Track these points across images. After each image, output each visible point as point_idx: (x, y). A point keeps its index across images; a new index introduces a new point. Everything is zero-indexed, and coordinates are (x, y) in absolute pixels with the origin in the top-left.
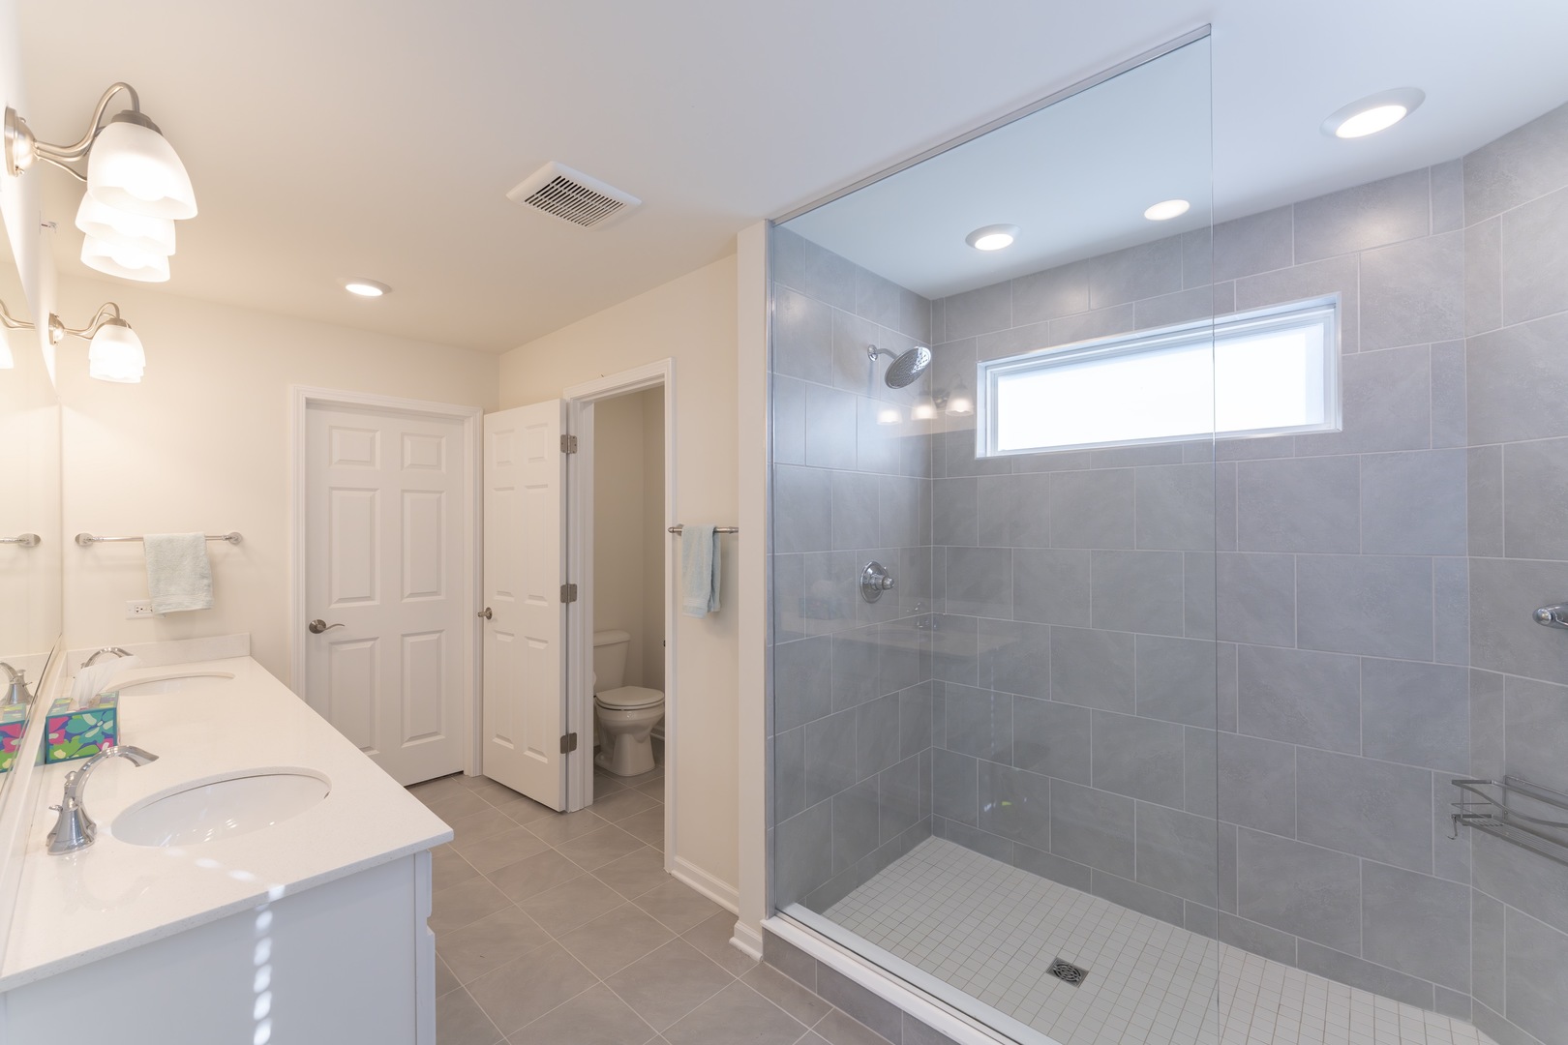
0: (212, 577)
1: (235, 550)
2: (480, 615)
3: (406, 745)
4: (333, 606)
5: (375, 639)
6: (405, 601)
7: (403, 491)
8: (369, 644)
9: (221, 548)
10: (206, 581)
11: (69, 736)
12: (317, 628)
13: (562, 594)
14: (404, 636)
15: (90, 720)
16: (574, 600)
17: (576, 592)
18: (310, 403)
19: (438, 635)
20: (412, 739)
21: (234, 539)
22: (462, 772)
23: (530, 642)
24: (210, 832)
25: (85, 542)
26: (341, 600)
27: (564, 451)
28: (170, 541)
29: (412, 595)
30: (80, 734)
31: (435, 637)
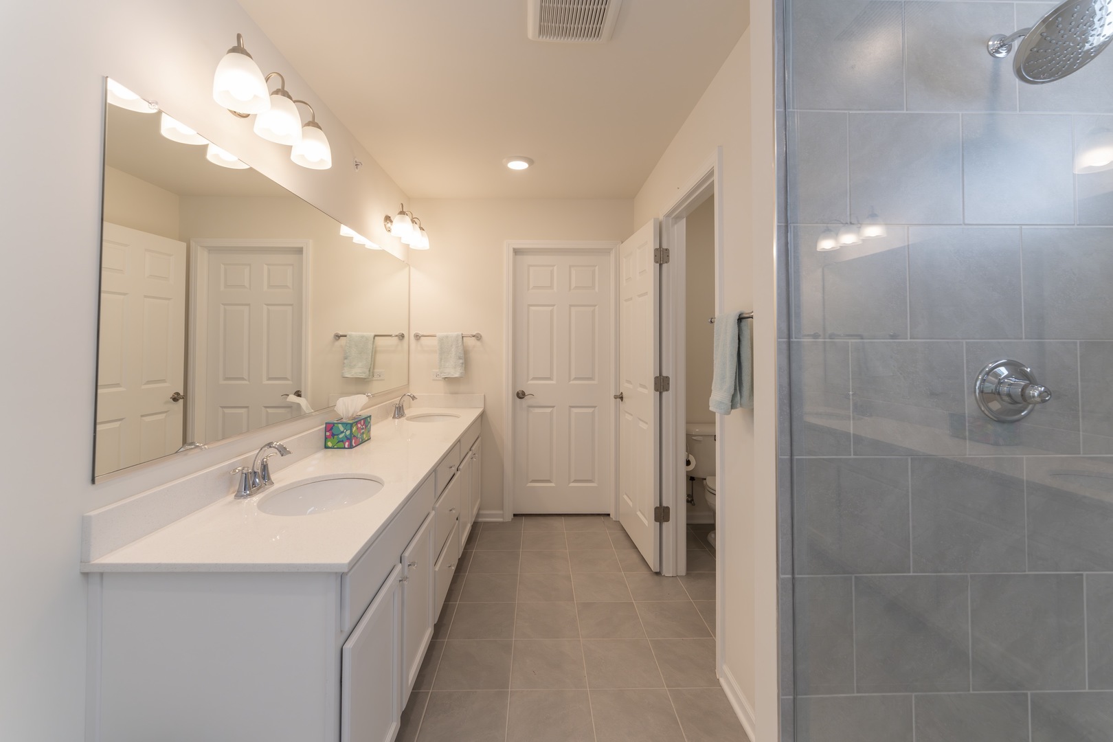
0: (466, 359)
1: (478, 343)
2: (616, 397)
3: (572, 485)
4: (530, 382)
5: (553, 407)
6: (572, 382)
7: (571, 306)
8: (549, 410)
9: (471, 342)
10: (461, 361)
11: (333, 435)
12: (521, 395)
13: (655, 384)
14: (571, 407)
15: (341, 428)
16: (667, 390)
17: (668, 384)
18: (517, 252)
19: (593, 409)
20: (576, 481)
21: (478, 337)
22: (609, 515)
23: (641, 422)
24: (313, 508)
25: (418, 337)
26: (534, 379)
27: (657, 262)
28: (447, 337)
29: (576, 379)
30: (337, 435)
31: (590, 410)
